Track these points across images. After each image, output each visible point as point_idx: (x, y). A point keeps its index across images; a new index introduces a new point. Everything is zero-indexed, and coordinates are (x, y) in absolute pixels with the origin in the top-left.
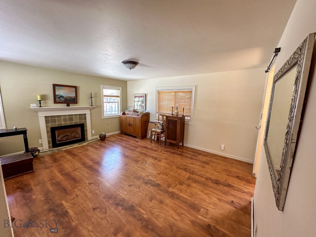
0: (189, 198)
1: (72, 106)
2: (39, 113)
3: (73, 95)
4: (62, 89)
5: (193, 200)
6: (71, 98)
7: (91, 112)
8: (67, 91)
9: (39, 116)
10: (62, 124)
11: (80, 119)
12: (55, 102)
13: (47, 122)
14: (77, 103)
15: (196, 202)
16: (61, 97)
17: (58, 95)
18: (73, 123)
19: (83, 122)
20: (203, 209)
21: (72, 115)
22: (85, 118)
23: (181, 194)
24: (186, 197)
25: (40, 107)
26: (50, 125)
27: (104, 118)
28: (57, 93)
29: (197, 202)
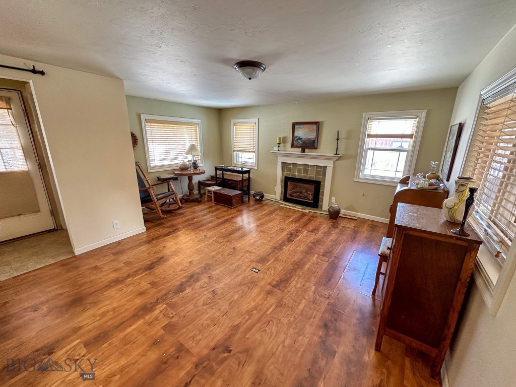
0: (121, 335)
1: (308, 152)
2: (279, 157)
3: (312, 136)
4: (302, 128)
5: (114, 340)
6: (309, 140)
7: (336, 166)
8: (307, 130)
9: (278, 161)
10: (295, 175)
11: (318, 173)
12: (293, 146)
13: (283, 169)
14: (316, 149)
15: (106, 345)
16: (300, 139)
17: (297, 137)
18: (308, 176)
19: (319, 178)
20: (82, 354)
21: (308, 165)
22: (324, 174)
23: (141, 322)
24: (129, 330)
25: (279, 151)
26: (286, 174)
27: (358, 180)
28: (296, 134)
29: (106, 347)
